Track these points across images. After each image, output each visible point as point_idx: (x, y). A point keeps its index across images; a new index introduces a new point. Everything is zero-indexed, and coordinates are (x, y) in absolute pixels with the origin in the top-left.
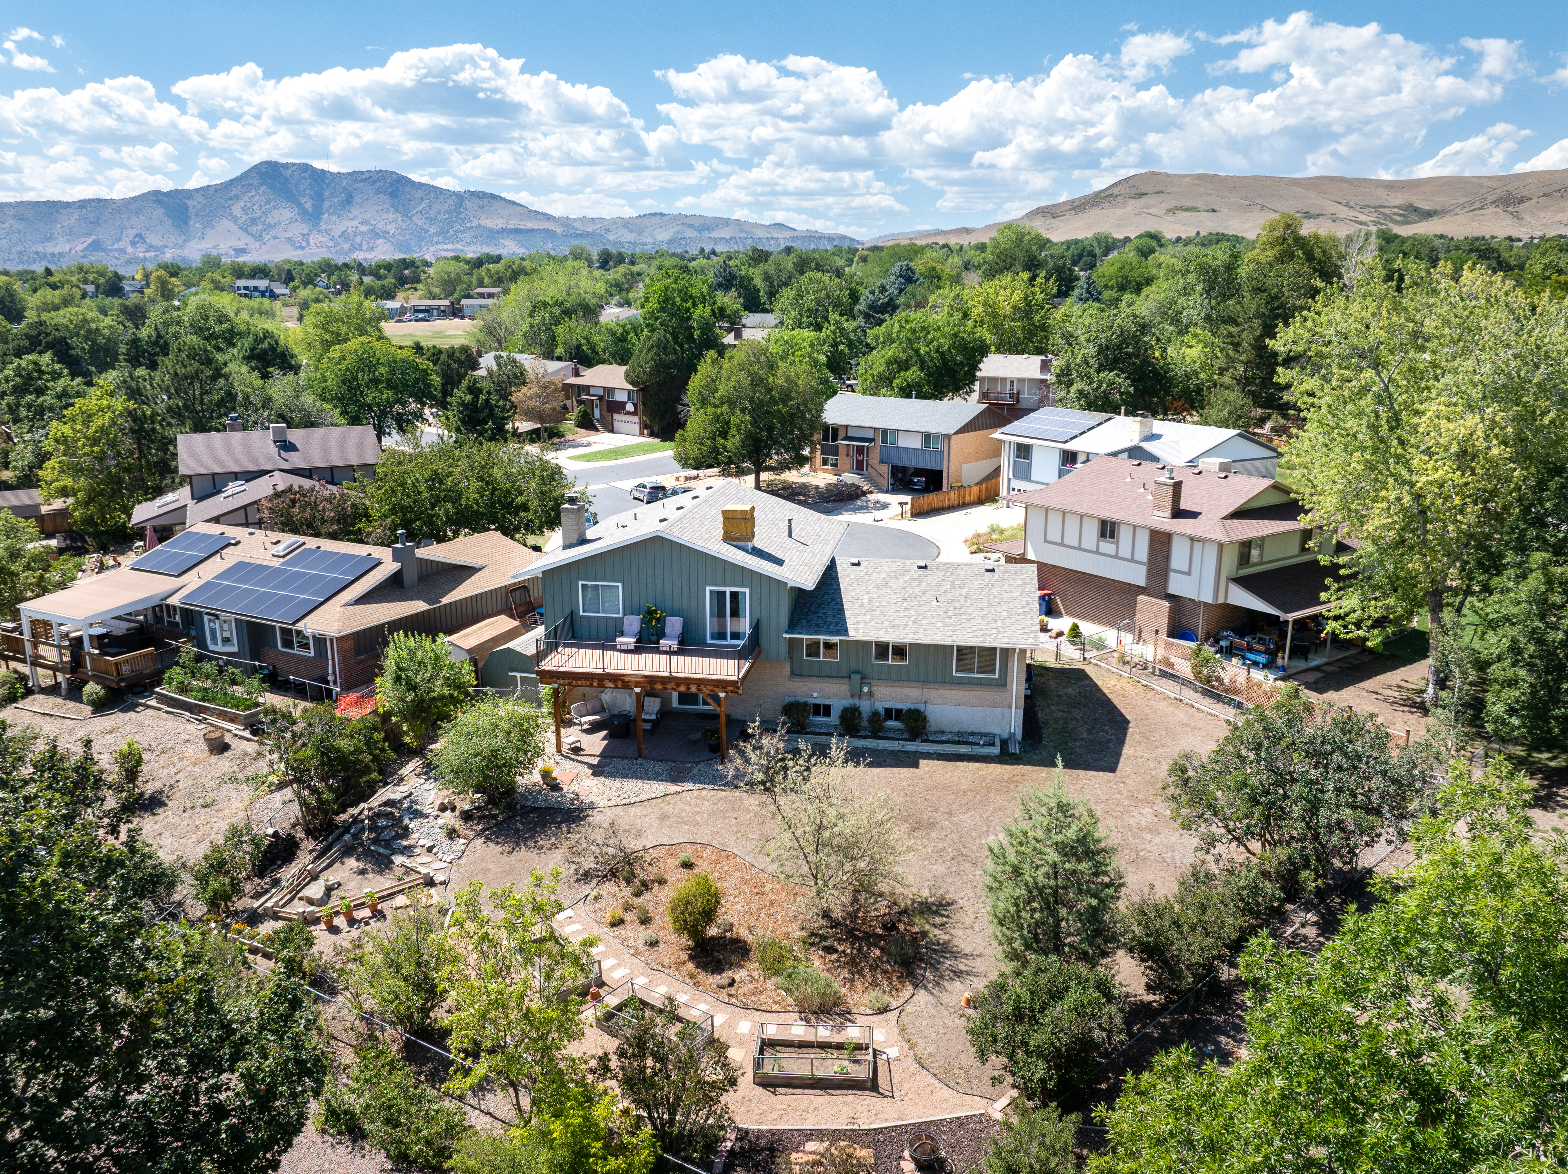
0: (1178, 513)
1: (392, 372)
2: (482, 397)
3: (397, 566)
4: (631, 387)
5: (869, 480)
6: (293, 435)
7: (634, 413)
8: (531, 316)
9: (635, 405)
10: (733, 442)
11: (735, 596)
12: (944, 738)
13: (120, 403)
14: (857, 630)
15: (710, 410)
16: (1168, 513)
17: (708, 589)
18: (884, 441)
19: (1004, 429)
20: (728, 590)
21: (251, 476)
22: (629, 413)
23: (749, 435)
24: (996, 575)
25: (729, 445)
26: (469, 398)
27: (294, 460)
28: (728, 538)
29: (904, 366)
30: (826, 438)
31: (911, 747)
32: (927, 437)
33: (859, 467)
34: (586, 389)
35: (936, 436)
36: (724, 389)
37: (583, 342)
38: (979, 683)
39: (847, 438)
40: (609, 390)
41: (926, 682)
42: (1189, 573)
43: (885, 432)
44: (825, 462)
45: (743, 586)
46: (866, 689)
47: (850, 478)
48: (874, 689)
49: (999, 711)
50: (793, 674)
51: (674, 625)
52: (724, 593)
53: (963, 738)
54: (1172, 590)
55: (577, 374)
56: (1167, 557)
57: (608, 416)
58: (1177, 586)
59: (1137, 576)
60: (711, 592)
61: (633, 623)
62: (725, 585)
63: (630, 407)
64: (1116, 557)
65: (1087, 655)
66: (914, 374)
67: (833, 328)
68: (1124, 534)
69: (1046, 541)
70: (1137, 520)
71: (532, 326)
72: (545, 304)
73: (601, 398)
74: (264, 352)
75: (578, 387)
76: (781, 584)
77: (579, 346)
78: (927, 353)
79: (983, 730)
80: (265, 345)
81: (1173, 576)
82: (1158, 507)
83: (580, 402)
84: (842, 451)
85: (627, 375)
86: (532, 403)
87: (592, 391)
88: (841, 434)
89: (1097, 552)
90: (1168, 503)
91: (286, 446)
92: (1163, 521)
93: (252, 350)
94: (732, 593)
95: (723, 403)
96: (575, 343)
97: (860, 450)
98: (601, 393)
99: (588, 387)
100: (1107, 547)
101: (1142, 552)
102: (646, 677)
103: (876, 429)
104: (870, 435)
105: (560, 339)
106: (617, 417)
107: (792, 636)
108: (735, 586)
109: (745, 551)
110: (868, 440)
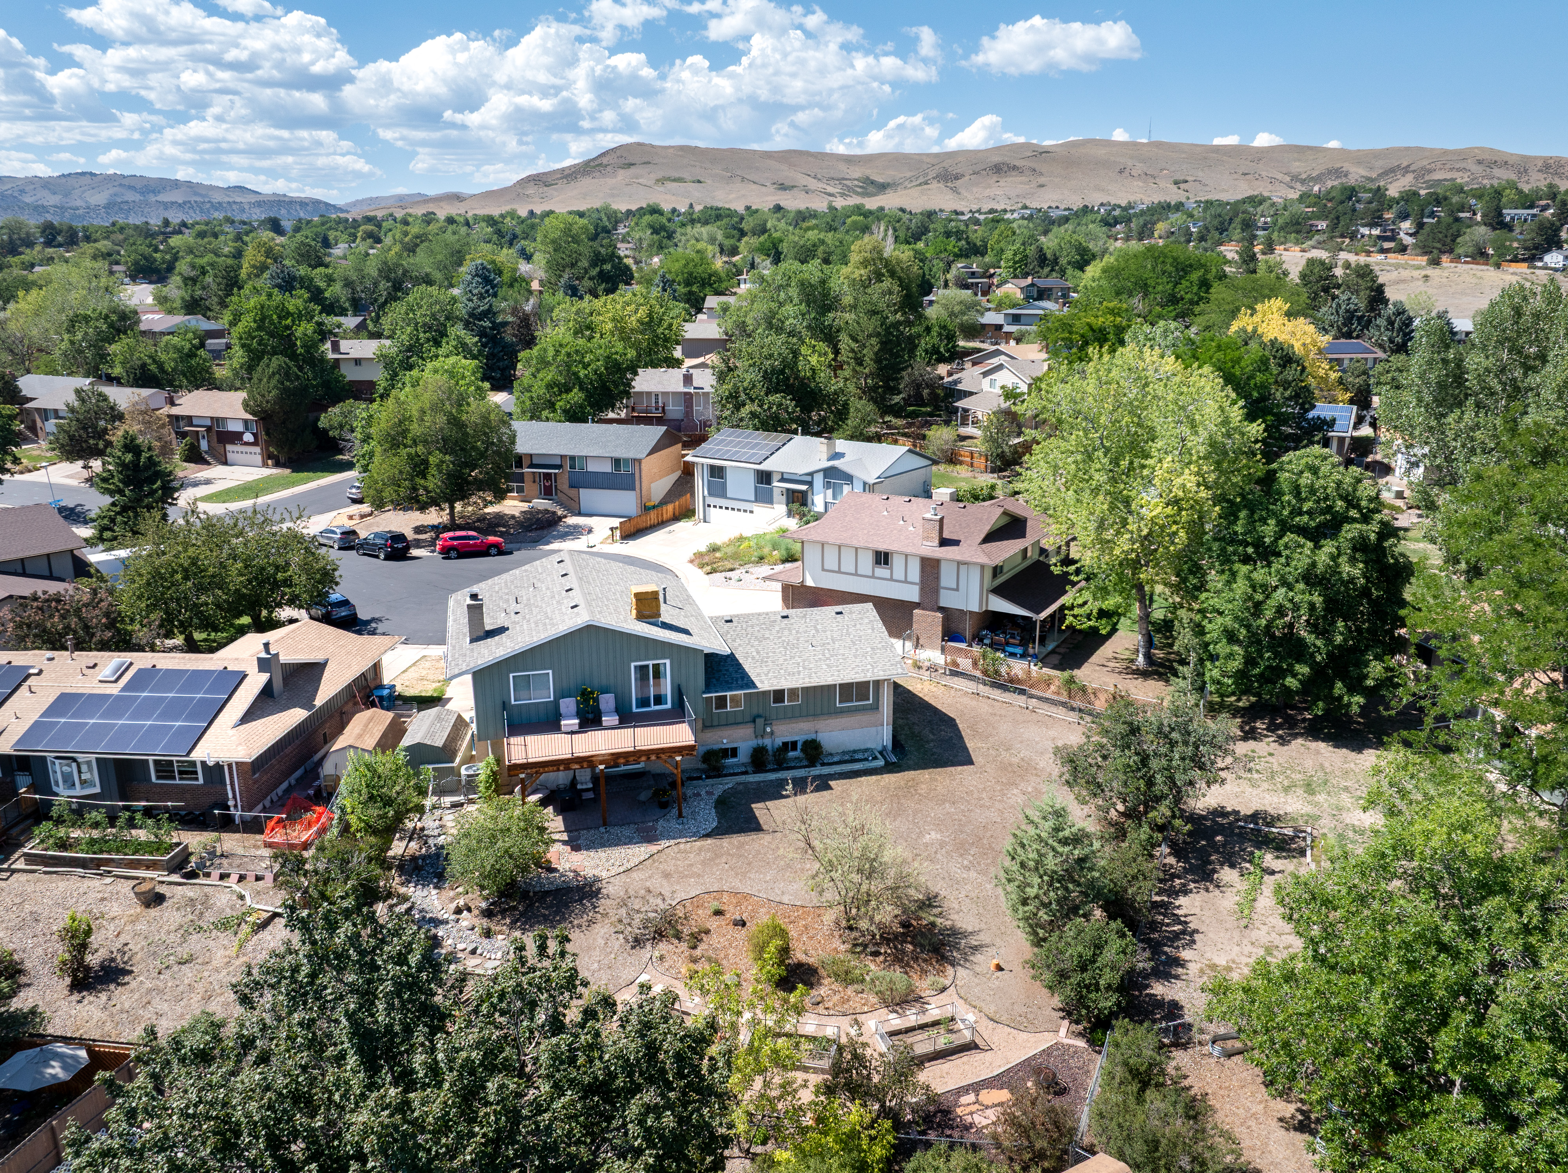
0: (944, 542)
3: (265, 677)
4: (249, 417)
5: (561, 504)
7: (255, 444)
9: (255, 435)
11: (658, 668)
12: (836, 759)
14: (761, 684)
16: (936, 542)
17: (633, 665)
18: (573, 467)
19: (692, 452)
20: (651, 663)
22: (247, 444)
28: (641, 617)
29: (564, 388)
32: (617, 462)
33: (547, 493)
34: (189, 419)
35: (626, 461)
37: (149, 361)
38: (857, 710)
39: (532, 466)
40: (219, 421)
41: (815, 715)
42: (957, 589)
43: (573, 458)
44: (509, 490)
45: (664, 658)
46: (768, 730)
47: (541, 504)
48: (775, 728)
49: (873, 730)
50: (705, 726)
51: (607, 701)
52: (647, 666)
53: (851, 756)
54: (943, 603)
55: (172, 403)
56: (937, 578)
57: (220, 448)
58: (948, 600)
59: (912, 594)
60: (636, 667)
61: (568, 705)
62: (648, 660)
63: (248, 437)
64: (891, 579)
66: (576, 396)
67: (454, 343)
68: (897, 562)
69: (823, 570)
70: (909, 550)
73: (209, 429)
75: (177, 417)
76: (696, 651)
77: (144, 367)
78: (586, 375)
79: (862, 747)
81: (942, 591)
82: (927, 538)
83: (182, 434)
84: (528, 478)
85: (246, 405)
87: (195, 422)
88: (525, 462)
89: (873, 576)
90: (935, 535)
92: (931, 549)
94: (654, 666)
95: (417, 443)
96: (139, 363)
97: (547, 476)
98: (209, 423)
99: (190, 417)
100: (882, 572)
101: (915, 574)
102: (612, 754)
103: (563, 456)
104: (558, 462)
106: (229, 447)
107: (709, 695)
108: (658, 660)
109: (658, 626)
110: (554, 467)
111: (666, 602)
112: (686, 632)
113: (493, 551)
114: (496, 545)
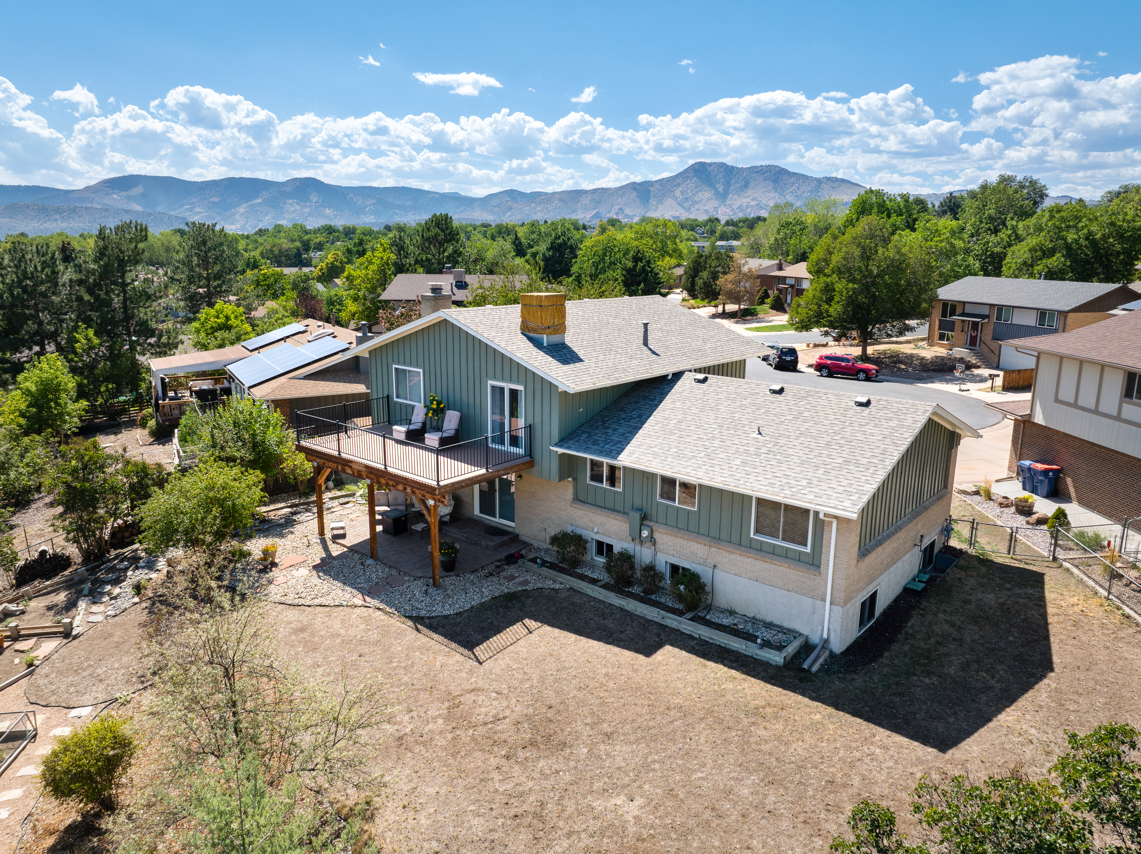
5: (980, 355)
8: (779, 233)
10: (835, 309)
11: (514, 394)
12: (726, 621)
14: (631, 454)
17: (489, 383)
18: (999, 318)
19: (1124, 306)
20: (508, 386)
23: (851, 301)
24: (866, 411)
25: (831, 310)
29: (1048, 253)
30: (944, 315)
31: (672, 621)
32: (1044, 313)
33: (972, 343)
34: (783, 279)
35: (1052, 312)
36: (836, 259)
38: (785, 555)
39: (963, 314)
40: (799, 280)
43: (1000, 308)
44: (942, 337)
45: (518, 384)
46: (645, 533)
47: (959, 352)
48: (656, 535)
49: (807, 602)
50: (577, 499)
51: (451, 419)
52: (502, 389)
55: (781, 269)
60: (493, 387)
61: (420, 412)
62: (503, 380)
65: (1061, 554)
66: (1056, 261)
67: (1009, 232)
69: (1057, 400)
71: (776, 239)
72: (788, 224)
73: (792, 286)
75: (779, 278)
78: (1076, 241)
79: (786, 624)
83: (778, 290)
84: (958, 327)
86: (732, 287)
87: (787, 281)
88: (959, 311)
89: (1118, 418)
91: (462, 286)
94: (510, 391)
95: (833, 273)
97: (975, 325)
98: (792, 282)
99: (785, 278)
100: (1132, 410)
103: (992, 306)
104: (986, 311)
107: (561, 451)
108: (511, 381)
109: (537, 344)
110: (983, 317)
111: (646, 343)
112: (571, 359)
113: (862, 376)
114: (866, 371)
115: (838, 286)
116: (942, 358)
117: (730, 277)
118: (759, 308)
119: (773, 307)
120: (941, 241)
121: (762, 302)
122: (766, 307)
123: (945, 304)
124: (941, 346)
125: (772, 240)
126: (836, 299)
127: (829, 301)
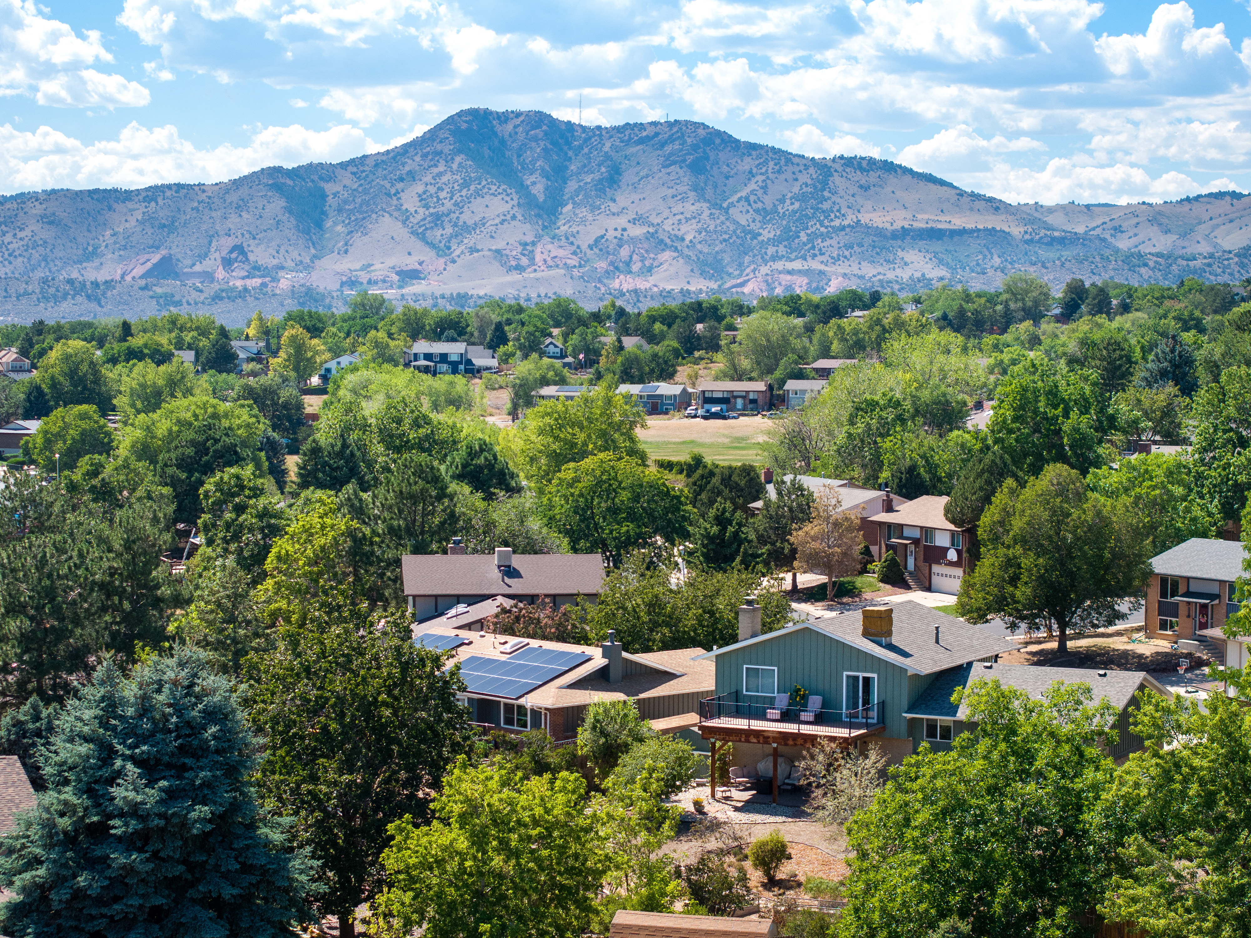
1: (636, 498)
2: (730, 529)
3: (605, 662)
4: (952, 527)
5: (1212, 648)
6: (518, 561)
7: (958, 564)
8: (852, 423)
9: (959, 552)
10: (1023, 592)
11: (867, 680)
13: (342, 523)
15: (1001, 551)
17: (845, 673)
18: (1231, 598)
20: (861, 675)
21: (473, 599)
22: (951, 564)
24: (1105, 679)
25: (1018, 593)
26: (715, 529)
27: (517, 586)
28: (866, 634)
30: (1164, 594)
34: (900, 528)
36: (1018, 524)
37: (921, 462)
39: (1188, 594)
40: (928, 532)
43: (1231, 586)
44: (1164, 626)
45: (872, 672)
47: (1186, 644)
51: (815, 702)
52: (858, 677)
55: (889, 508)
57: (924, 567)
60: (848, 677)
61: (783, 700)
62: (858, 671)
63: (952, 555)
71: (850, 435)
72: (872, 405)
73: (916, 542)
74: (480, 468)
75: (889, 525)
76: (903, 670)
77: (912, 469)
80: (481, 461)
83: (889, 547)
84: (1183, 610)
85: (947, 511)
86: (815, 545)
87: (907, 532)
88: (1182, 589)
91: (510, 572)
93: (464, 466)
94: (864, 678)
95: (1016, 543)
96: (908, 462)
97: (1204, 607)
98: (917, 534)
99: (901, 526)
102: (780, 733)
103: (1222, 582)
104: (1215, 589)
105: (887, 458)
106: (936, 568)
107: (909, 716)
108: (866, 671)
109: (880, 645)
110: (1212, 597)
111: (937, 642)
112: (906, 655)
115: (1025, 562)
116: (1166, 654)
117: (811, 529)
118: (859, 581)
119: (886, 579)
120: (1154, 488)
121: (864, 571)
122: (871, 578)
123: (1164, 579)
124: (1164, 637)
125: (841, 438)
126: (1024, 578)
127: (1014, 580)
